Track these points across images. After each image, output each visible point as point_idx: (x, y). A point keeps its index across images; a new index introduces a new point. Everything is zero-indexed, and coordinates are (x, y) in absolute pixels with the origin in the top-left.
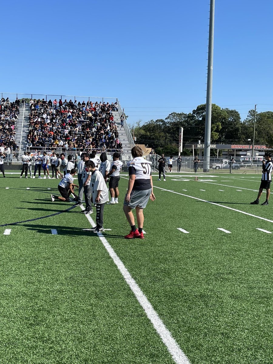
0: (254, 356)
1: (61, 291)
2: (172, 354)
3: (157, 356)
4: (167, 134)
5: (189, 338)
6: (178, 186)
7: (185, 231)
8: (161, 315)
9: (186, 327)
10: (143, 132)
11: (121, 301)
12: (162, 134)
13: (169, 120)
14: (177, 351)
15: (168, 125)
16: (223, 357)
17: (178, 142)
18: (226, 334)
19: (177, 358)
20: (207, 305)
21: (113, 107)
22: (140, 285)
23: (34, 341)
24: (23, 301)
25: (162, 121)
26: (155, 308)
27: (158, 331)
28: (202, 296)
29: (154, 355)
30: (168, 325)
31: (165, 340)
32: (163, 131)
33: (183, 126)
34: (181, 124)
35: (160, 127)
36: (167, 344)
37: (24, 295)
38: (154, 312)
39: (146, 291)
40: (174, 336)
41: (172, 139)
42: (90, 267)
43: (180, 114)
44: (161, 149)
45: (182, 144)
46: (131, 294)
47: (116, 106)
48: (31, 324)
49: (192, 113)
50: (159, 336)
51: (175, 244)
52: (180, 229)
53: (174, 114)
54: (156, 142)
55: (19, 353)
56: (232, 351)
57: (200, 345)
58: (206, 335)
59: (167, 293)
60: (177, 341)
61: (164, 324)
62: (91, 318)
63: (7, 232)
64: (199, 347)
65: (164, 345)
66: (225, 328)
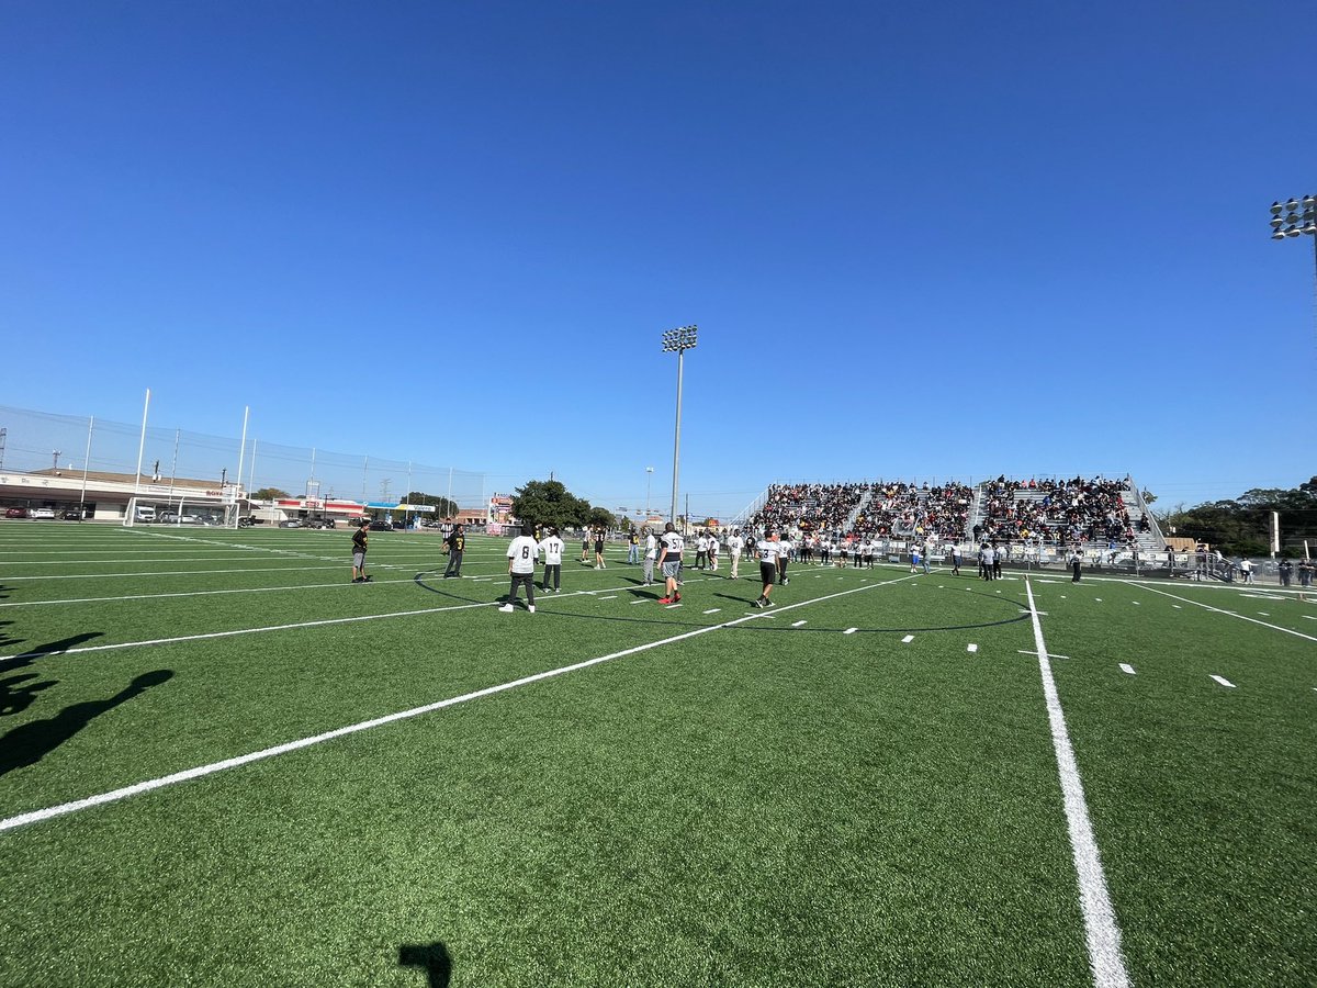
0: (1305, 978)
1: (934, 730)
2: (1082, 892)
3: (1048, 884)
4: (1243, 523)
5: (1137, 876)
6: (1252, 607)
7: (1226, 683)
8: (1093, 814)
9: (1140, 852)
10: (1189, 520)
11: (1026, 769)
12: (1234, 523)
13: (1245, 501)
14: (1097, 890)
15: (1243, 508)
16: (1207, 945)
17: (1268, 534)
18: (1238, 898)
19: (1089, 903)
20: (1213, 827)
21: (1121, 486)
22: (1077, 754)
23: (857, 787)
24: (874, 730)
25: (1229, 502)
26: (1088, 799)
27: (1074, 840)
28: (1210, 806)
29: (1042, 880)
30: (1100, 837)
31: (1079, 861)
32: (1235, 518)
33: (1277, 509)
34: (1275, 507)
35: (1226, 512)
36: (1080, 871)
37: (882, 721)
38: (1084, 807)
39: (1083, 765)
40: (1105, 860)
41: (1255, 530)
42: (1000, 706)
43: (1271, 491)
44: (1230, 546)
45: (1277, 537)
46: (1051, 764)
47: (1127, 483)
48: (867, 763)
49: (1299, 489)
50: (1070, 850)
51: (1192, 701)
52: (1217, 678)
53: (1257, 492)
54: (1218, 535)
55: (828, 795)
56: (1240, 942)
57: (1158, 898)
58: (1182, 882)
59: (1127, 780)
60: (1106, 872)
61: (1094, 832)
62: (959, 779)
63: (908, 639)
64: (1152, 901)
65: (1073, 870)
66: (1239, 886)
